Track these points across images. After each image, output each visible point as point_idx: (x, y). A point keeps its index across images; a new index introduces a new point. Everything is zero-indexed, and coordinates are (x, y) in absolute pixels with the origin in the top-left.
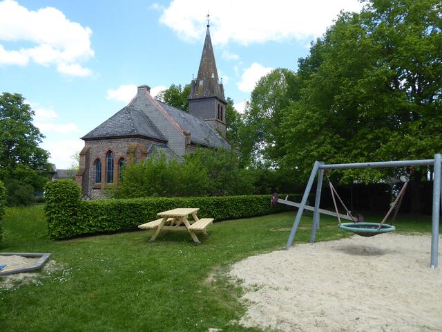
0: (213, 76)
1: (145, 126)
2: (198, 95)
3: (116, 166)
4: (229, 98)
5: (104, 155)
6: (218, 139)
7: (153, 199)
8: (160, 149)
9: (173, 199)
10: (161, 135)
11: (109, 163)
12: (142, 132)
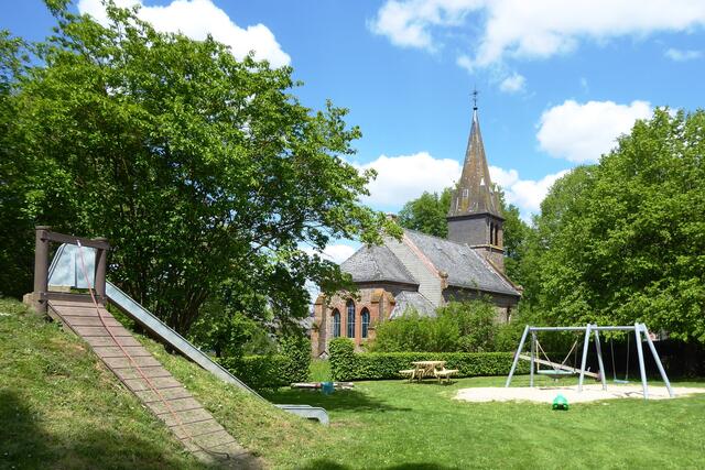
0: (482, 183)
1: (391, 266)
2: (462, 212)
3: (358, 316)
4: (511, 206)
5: (344, 305)
6: (490, 274)
7: (407, 354)
8: (410, 296)
9: (425, 353)
10: (410, 277)
11: (350, 314)
12: (388, 276)
